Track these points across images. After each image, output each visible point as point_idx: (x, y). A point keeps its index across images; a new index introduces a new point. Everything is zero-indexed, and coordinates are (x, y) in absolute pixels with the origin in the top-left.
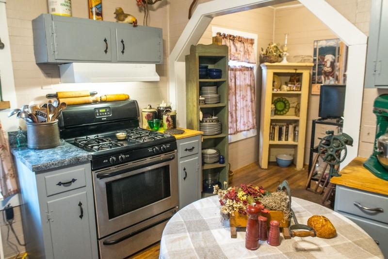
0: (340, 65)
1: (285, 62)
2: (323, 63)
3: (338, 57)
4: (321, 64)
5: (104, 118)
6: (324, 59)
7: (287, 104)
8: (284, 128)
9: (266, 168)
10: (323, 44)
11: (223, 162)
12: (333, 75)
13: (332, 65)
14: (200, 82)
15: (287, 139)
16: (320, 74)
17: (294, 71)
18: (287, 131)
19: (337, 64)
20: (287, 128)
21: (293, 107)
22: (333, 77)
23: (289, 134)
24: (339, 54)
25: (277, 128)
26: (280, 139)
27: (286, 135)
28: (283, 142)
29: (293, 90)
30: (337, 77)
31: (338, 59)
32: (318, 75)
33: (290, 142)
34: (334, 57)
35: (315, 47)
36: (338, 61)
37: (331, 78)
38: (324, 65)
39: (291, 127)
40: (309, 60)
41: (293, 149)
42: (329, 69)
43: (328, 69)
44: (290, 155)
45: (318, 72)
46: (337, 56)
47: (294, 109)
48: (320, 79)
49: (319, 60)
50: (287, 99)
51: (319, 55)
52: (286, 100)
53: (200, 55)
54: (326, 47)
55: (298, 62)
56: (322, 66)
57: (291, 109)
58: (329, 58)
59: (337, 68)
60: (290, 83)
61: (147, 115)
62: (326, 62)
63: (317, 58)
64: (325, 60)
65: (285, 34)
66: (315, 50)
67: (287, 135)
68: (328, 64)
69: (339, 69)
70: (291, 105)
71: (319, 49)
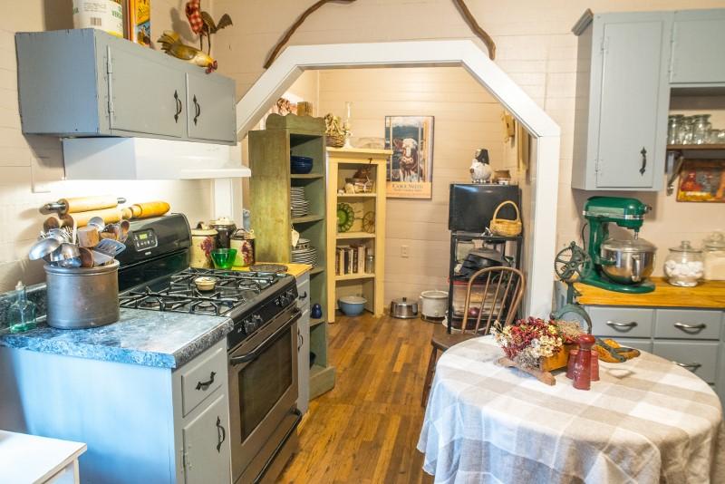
0: (425, 154)
1: (348, 147)
2: (401, 150)
3: (422, 143)
4: (399, 151)
5: (148, 251)
6: (401, 145)
7: (350, 215)
8: (351, 253)
9: (333, 321)
10: (399, 122)
11: (320, 316)
12: (416, 167)
13: (414, 153)
14: (292, 179)
15: (356, 271)
16: (396, 166)
17: (367, 162)
18: (356, 258)
19: (420, 153)
20: (356, 252)
21: (358, 218)
22: (416, 172)
23: (359, 262)
24: (422, 139)
25: (342, 253)
26: (346, 271)
27: (354, 263)
28: (351, 276)
29: (363, 192)
30: (421, 171)
31: (422, 146)
32: (393, 168)
33: (362, 274)
34: (415, 143)
35: (388, 125)
36: (422, 149)
37: (413, 173)
38: (402, 153)
39: (361, 251)
40: (378, 144)
41: (361, 286)
42: (410, 160)
43: (407, 159)
44: (358, 295)
45: (393, 164)
46: (420, 141)
47: (361, 221)
48: (397, 173)
49: (394, 145)
50: (350, 205)
51: (393, 138)
52: (349, 207)
53: (292, 132)
54: (404, 127)
55: (361, 148)
56: (399, 155)
57: (355, 222)
58: (409, 143)
59: (421, 159)
60: (358, 180)
61: (205, 243)
62: (405, 149)
63: (390, 142)
64: (404, 146)
65: (346, 103)
66: (387, 130)
67: (356, 264)
68: (408, 152)
69: (424, 160)
70: (356, 215)
71: (394, 129)
